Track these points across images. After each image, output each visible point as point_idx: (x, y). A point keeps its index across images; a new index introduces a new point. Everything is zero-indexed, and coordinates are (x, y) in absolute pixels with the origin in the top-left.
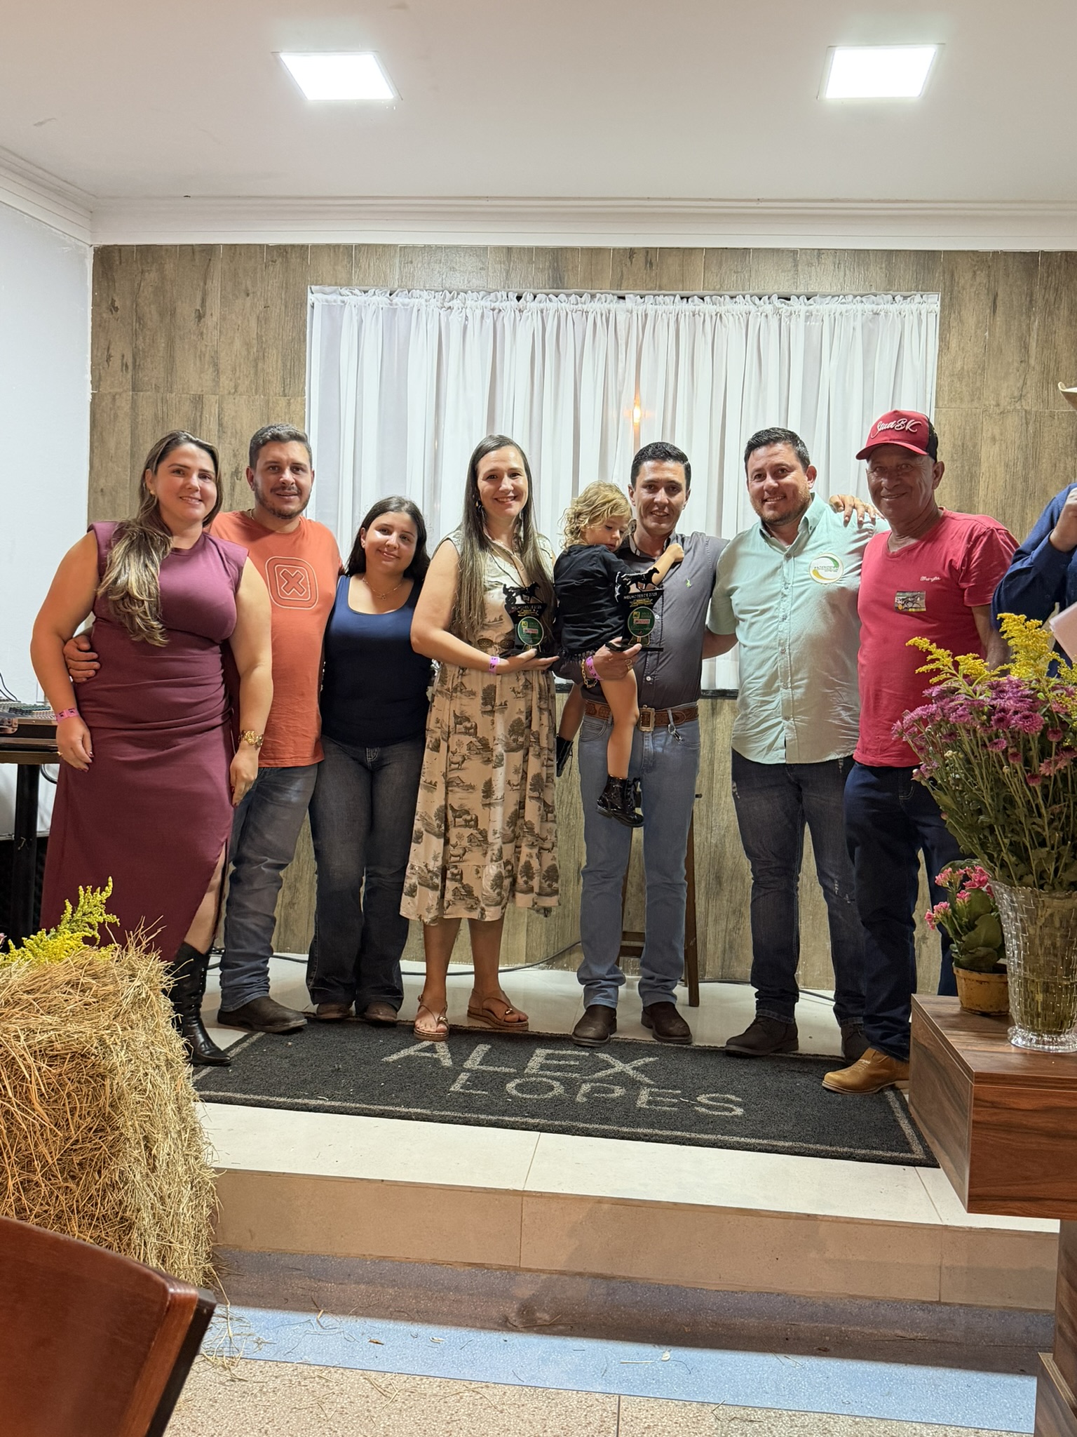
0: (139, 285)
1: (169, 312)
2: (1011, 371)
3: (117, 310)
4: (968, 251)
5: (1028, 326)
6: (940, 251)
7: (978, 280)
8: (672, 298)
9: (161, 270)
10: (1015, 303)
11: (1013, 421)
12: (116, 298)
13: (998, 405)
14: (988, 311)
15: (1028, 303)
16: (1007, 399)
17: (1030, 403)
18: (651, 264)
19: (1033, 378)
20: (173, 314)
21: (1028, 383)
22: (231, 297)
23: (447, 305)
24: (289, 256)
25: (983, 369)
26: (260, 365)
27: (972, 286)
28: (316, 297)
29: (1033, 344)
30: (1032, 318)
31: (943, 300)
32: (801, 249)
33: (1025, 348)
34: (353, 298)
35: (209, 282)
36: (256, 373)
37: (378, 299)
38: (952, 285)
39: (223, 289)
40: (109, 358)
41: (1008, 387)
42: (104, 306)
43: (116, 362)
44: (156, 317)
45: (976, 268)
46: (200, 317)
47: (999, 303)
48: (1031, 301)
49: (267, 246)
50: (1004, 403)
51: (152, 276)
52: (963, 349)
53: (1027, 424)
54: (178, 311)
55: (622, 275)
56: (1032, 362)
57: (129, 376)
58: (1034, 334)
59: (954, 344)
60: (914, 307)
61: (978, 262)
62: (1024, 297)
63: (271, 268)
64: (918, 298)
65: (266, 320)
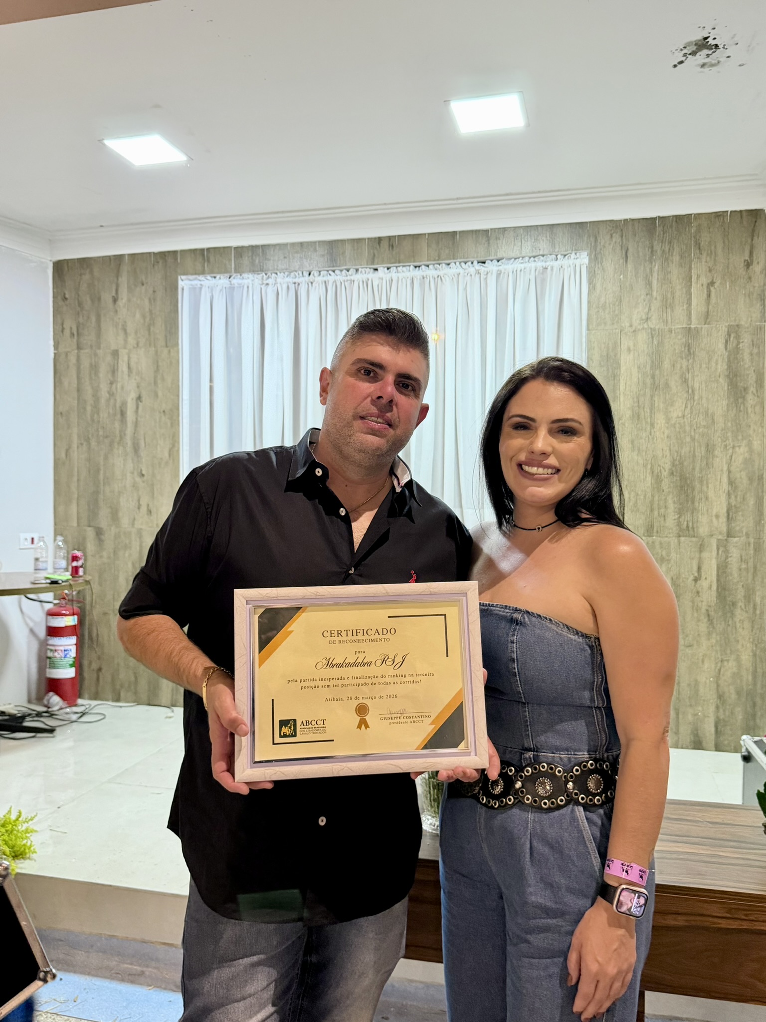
0: (80, 282)
1: (96, 299)
2: (639, 301)
3: (66, 299)
4: (606, 221)
5: (651, 270)
6: (586, 223)
7: (614, 240)
8: (408, 268)
9: (91, 272)
10: (641, 254)
11: (642, 337)
12: (66, 292)
13: (631, 326)
14: (621, 261)
15: (649, 253)
16: (638, 321)
17: (654, 323)
18: (392, 246)
19: (656, 305)
20: (99, 299)
21: (653, 309)
22: (133, 287)
23: (265, 282)
24: (166, 258)
25: (621, 301)
26: (152, 329)
27: (610, 244)
28: (184, 283)
29: (655, 282)
30: (654, 263)
31: (589, 255)
32: (491, 229)
33: (649, 284)
34: (206, 282)
35: (120, 279)
36: (149, 334)
37: (222, 281)
38: (596, 246)
39: (128, 282)
40: (63, 329)
41: (638, 312)
42: (59, 298)
43: (67, 332)
44: (89, 302)
45: (612, 232)
46: (115, 300)
47: (630, 254)
48: (652, 252)
49: (154, 253)
50: (636, 323)
51: (87, 277)
52: (605, 288)
53: (653, 337)
54: (102, 298)
55: (374, 255)
56: (655, 294)
57: (75, 340)
58: (655, 274)
59: (598, 286)
60: (571, 262)
61: (613, 227)
62: (647, 249)
63: (156, 267)
64: (573, 256)
65: (155, 300)
